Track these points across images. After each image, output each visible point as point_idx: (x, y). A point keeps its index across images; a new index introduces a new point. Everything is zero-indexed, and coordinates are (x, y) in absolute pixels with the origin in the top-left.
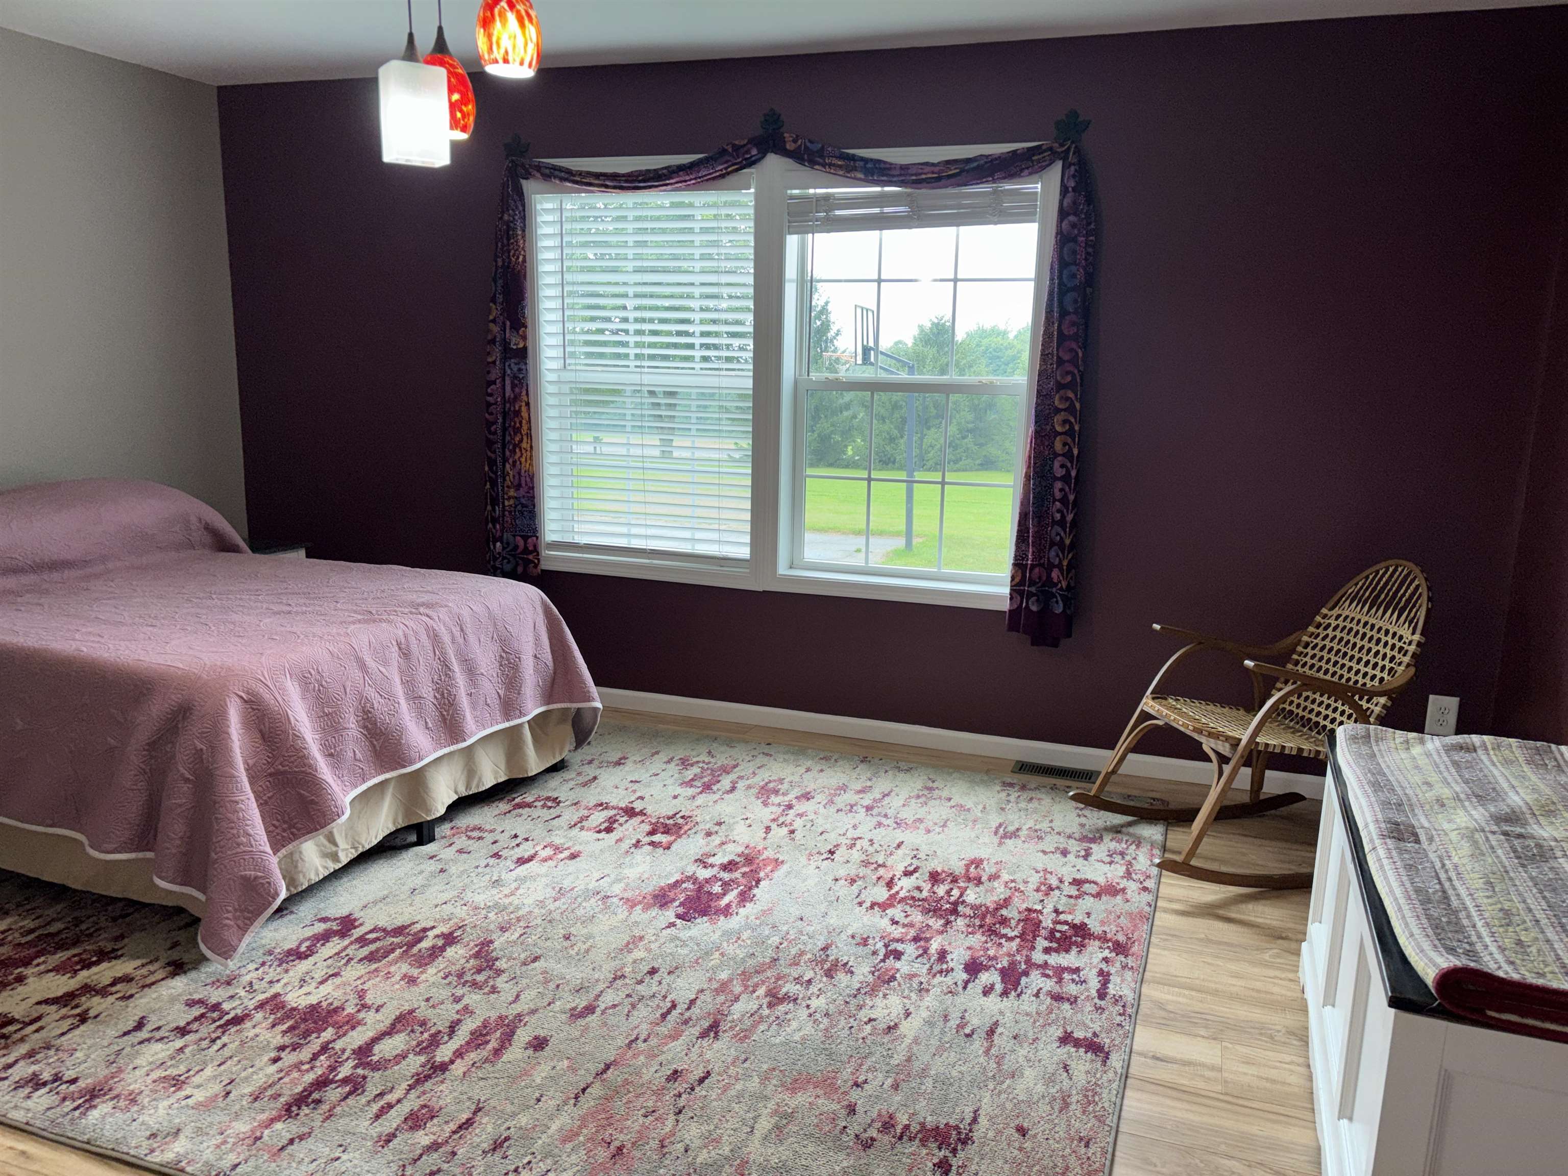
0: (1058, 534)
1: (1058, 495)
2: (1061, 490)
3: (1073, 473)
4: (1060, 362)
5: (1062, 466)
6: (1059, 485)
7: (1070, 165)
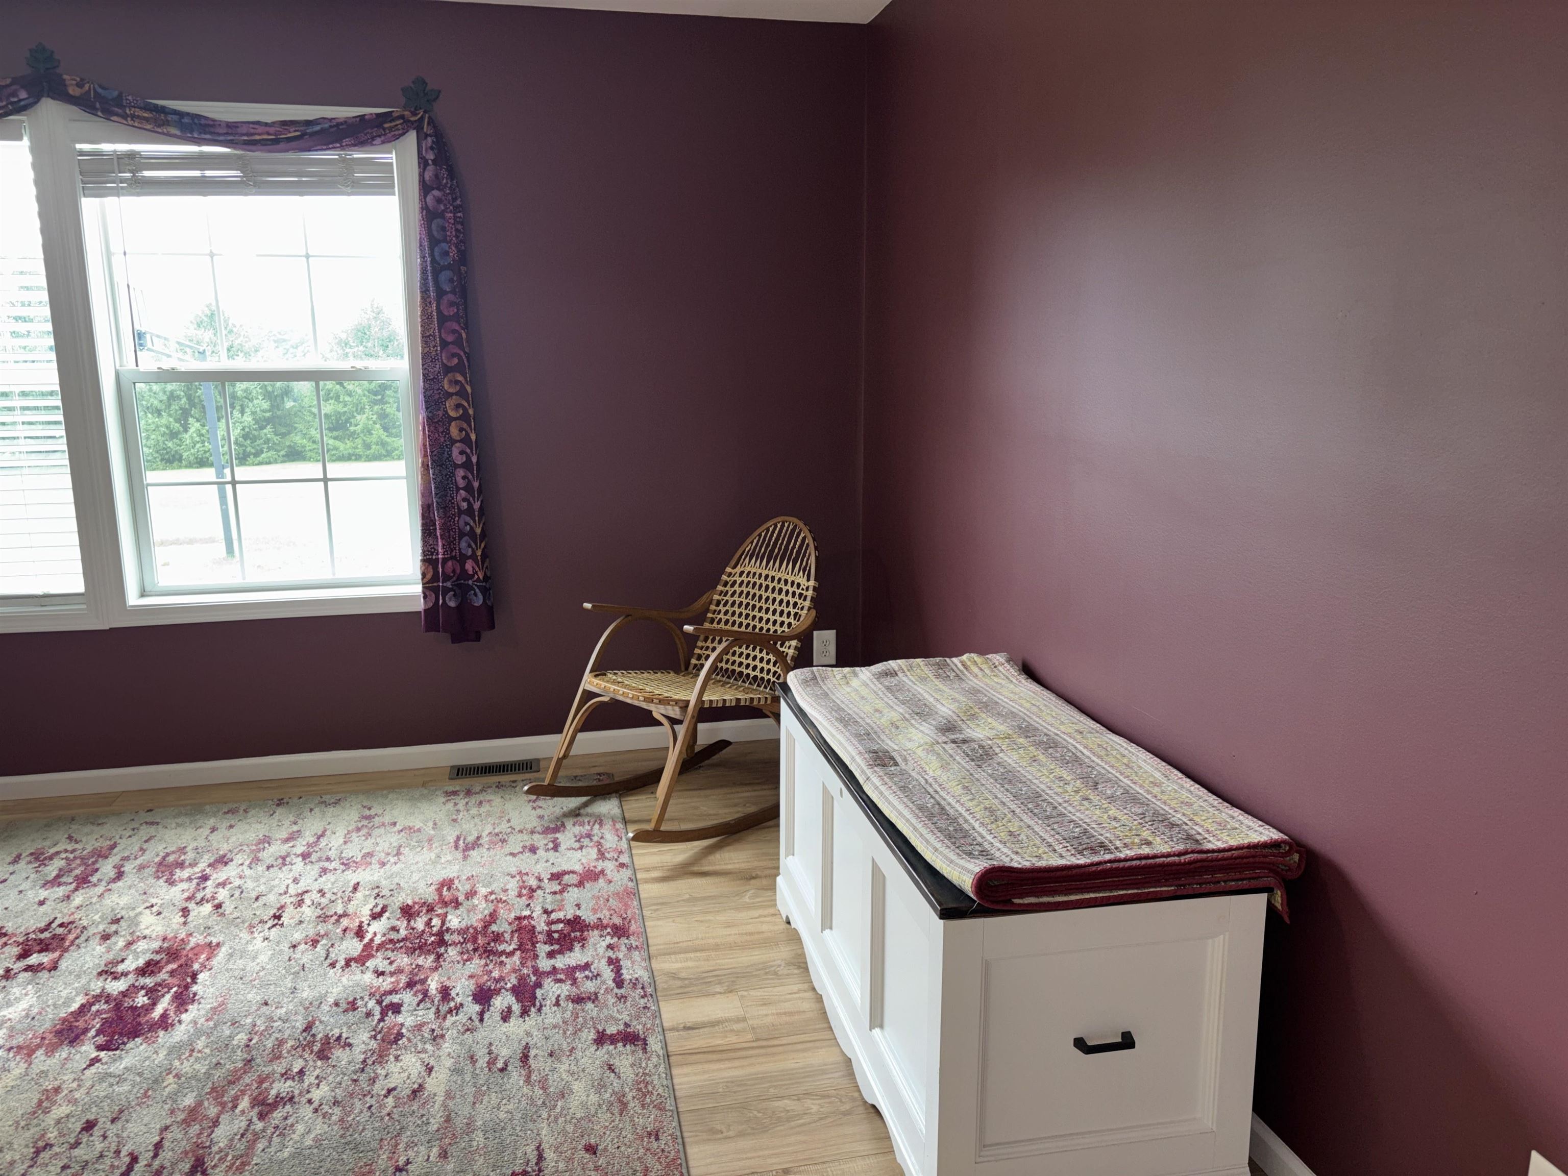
0: (467, 524)
1: (461, 483)
2: (464, 478)
3: (474, 459)
4: (444, 344)
5: (462, 453)
6: (460, 473)
7: (426, 136)
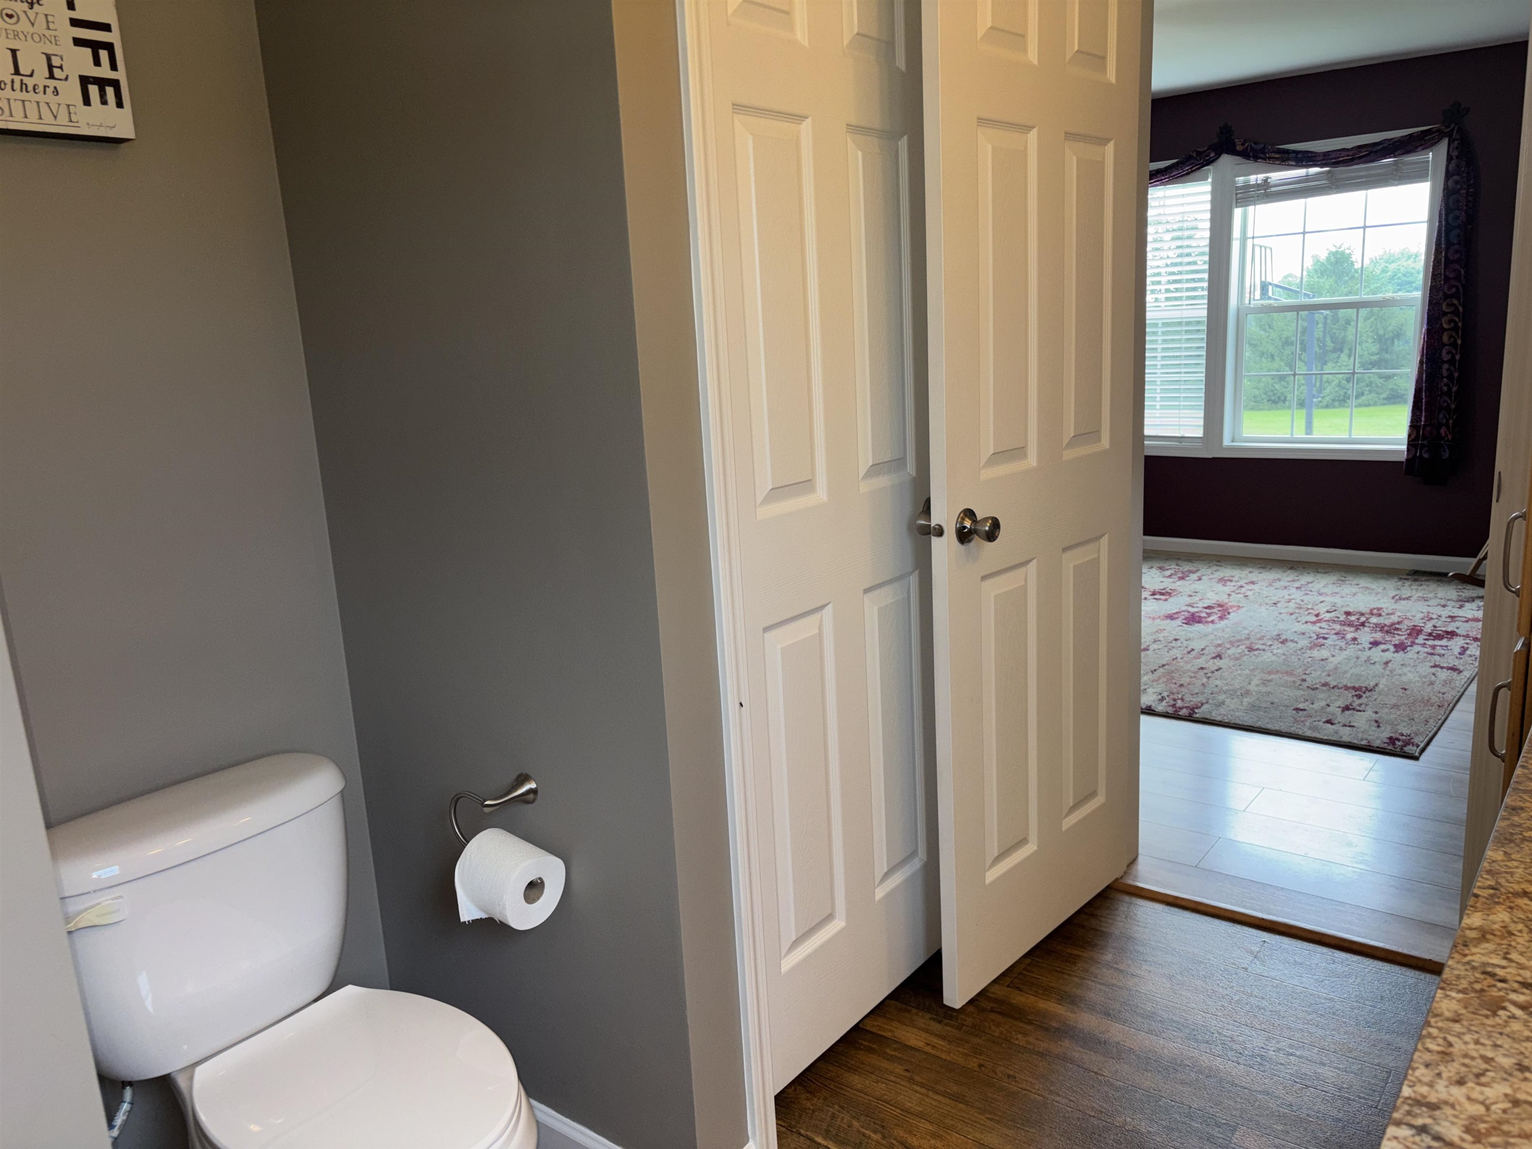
0: (1445, 401)
1: (1445, 373)
2: (1447, 370)
3: (1458, 357)
4: (1447, 279)
5: (1448, 353)
6: (1446, 366)
7: (1455, 140)
